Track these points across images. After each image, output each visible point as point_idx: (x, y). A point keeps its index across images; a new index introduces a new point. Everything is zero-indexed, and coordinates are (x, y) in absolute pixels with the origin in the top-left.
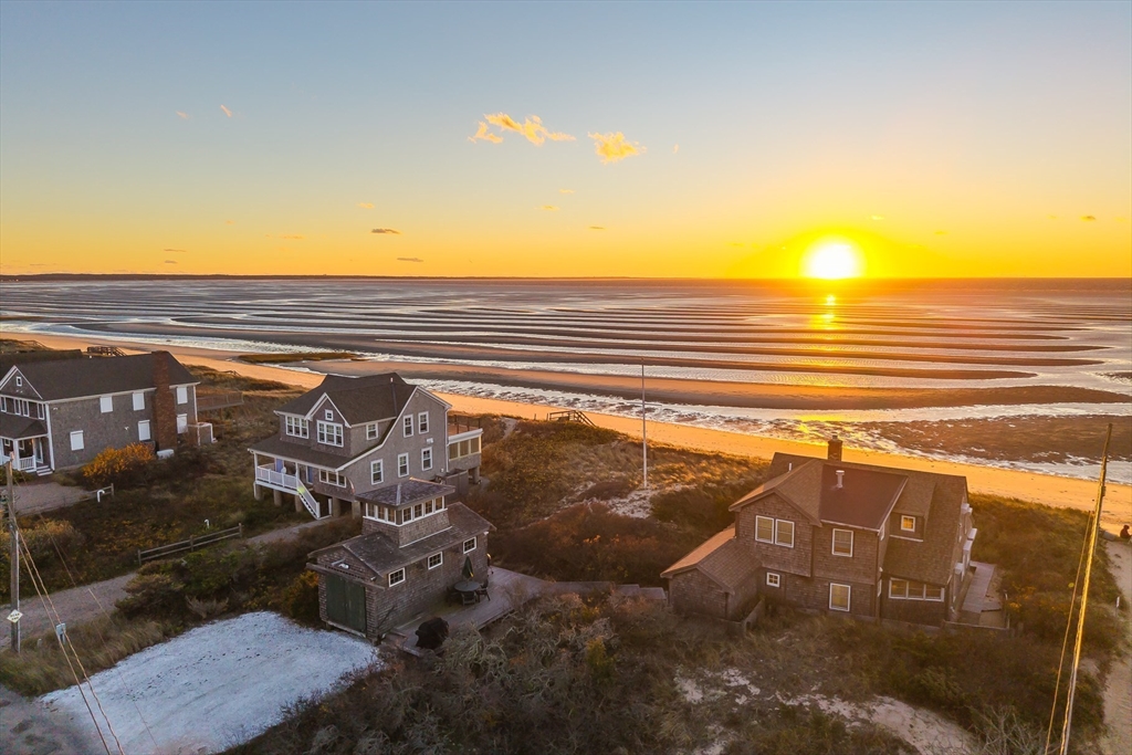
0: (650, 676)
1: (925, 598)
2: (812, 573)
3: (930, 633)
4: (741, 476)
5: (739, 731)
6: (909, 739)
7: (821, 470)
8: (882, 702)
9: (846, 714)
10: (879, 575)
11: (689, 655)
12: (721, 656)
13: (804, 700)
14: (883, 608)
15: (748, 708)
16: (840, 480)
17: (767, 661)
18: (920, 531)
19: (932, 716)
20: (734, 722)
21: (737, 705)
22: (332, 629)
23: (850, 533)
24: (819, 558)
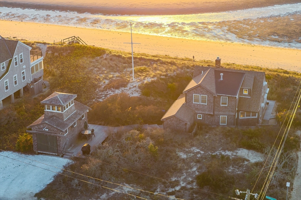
0: (169, 153)
1: (251, 117)
2: (214, 113)
3: (253, 128)
4: (174, 71)
5: (200, 164)
6: (247, 158)
7: (214, 73)
8: (239, 150)
9: (230, 154)
10: (236, 111)
11: (179, 145)
12: (189, 144)
13: (217, 153)
14: (237, 122)
15: (201, 157)
16: (222, 77)
17: (204, 144)
18: (250, 94)
19: (253, 152)
20: (198, 162)
21: (198, 157)
22: (39, 154)
23: (227, 98)
24: (216, 107)
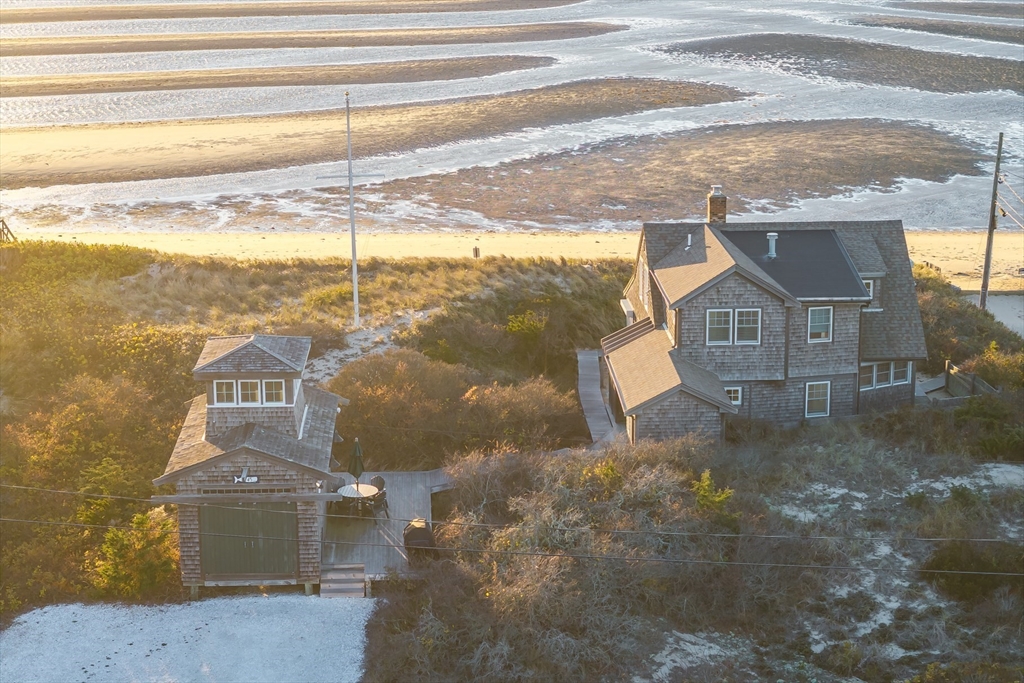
1: (891, 383)
2: (786, 374)
5: (888, 530)
13: (916, 488)
16: (773, 245)
18: (878, 296)
20: (873, 525)
21: (858, 512)
23: (829, 310)
24: (792, 352)
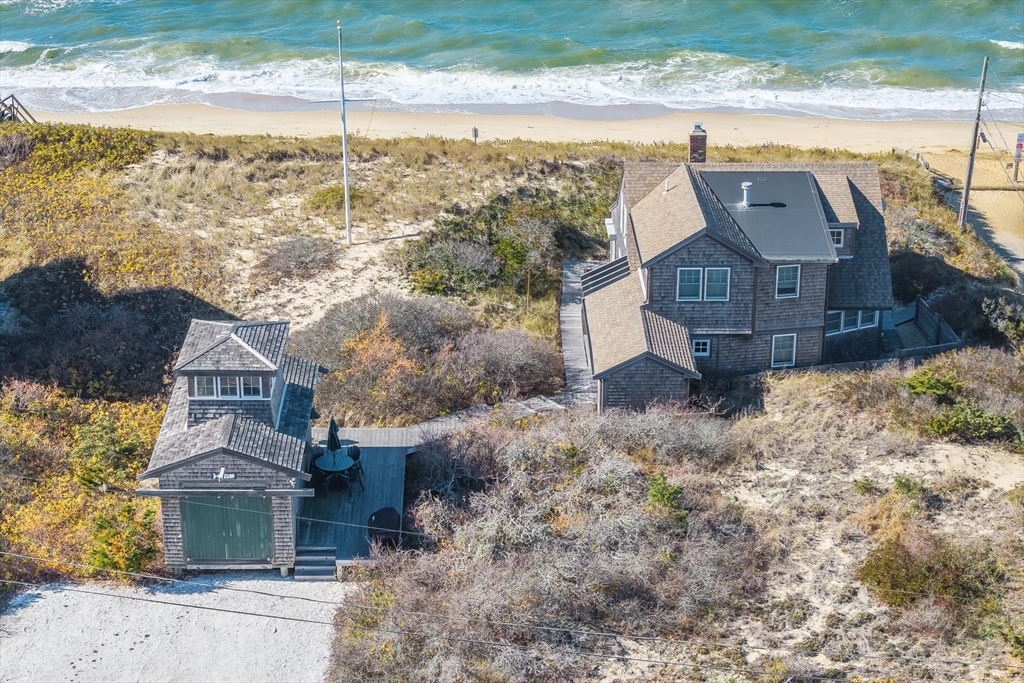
1: (859, 327)
2: (753, 329)
16: (747, 195)
18: (849, 245)
23: (797, 268)
24: (760, 307)
